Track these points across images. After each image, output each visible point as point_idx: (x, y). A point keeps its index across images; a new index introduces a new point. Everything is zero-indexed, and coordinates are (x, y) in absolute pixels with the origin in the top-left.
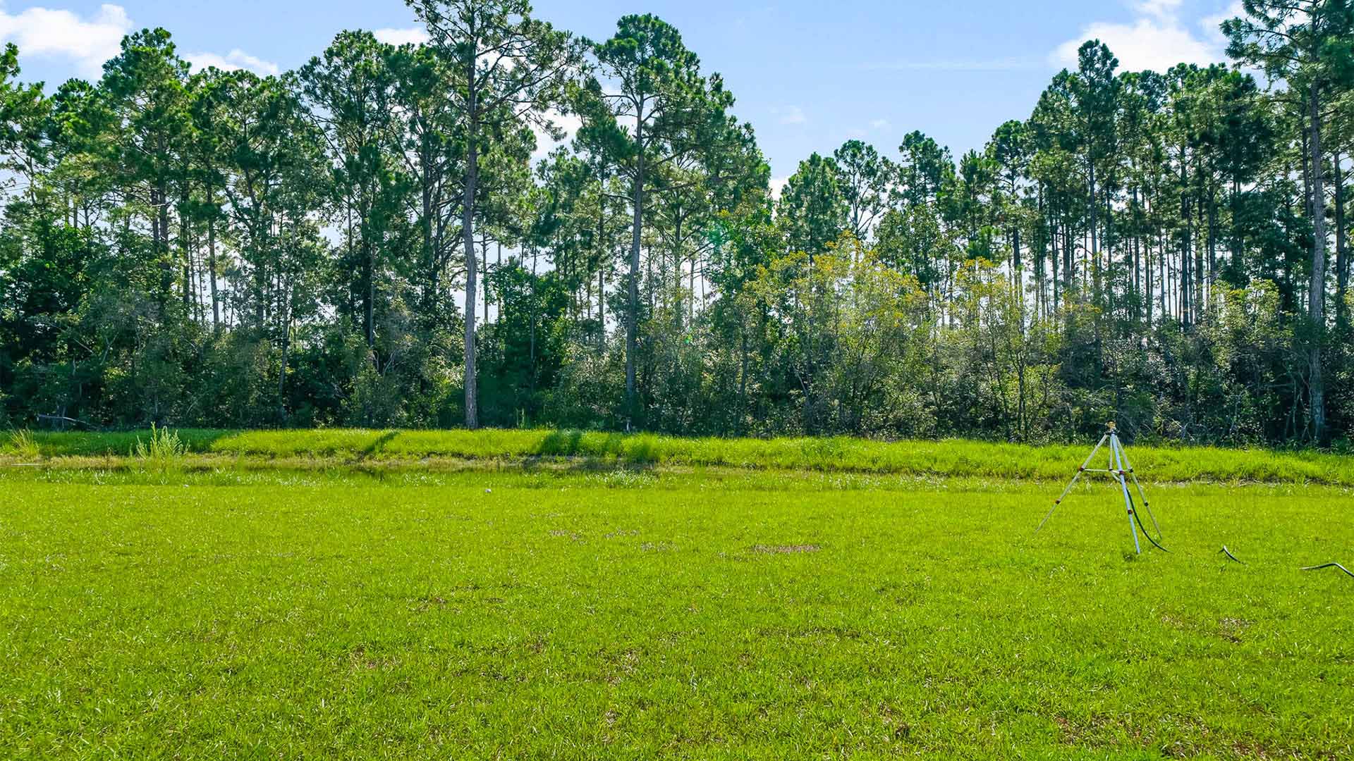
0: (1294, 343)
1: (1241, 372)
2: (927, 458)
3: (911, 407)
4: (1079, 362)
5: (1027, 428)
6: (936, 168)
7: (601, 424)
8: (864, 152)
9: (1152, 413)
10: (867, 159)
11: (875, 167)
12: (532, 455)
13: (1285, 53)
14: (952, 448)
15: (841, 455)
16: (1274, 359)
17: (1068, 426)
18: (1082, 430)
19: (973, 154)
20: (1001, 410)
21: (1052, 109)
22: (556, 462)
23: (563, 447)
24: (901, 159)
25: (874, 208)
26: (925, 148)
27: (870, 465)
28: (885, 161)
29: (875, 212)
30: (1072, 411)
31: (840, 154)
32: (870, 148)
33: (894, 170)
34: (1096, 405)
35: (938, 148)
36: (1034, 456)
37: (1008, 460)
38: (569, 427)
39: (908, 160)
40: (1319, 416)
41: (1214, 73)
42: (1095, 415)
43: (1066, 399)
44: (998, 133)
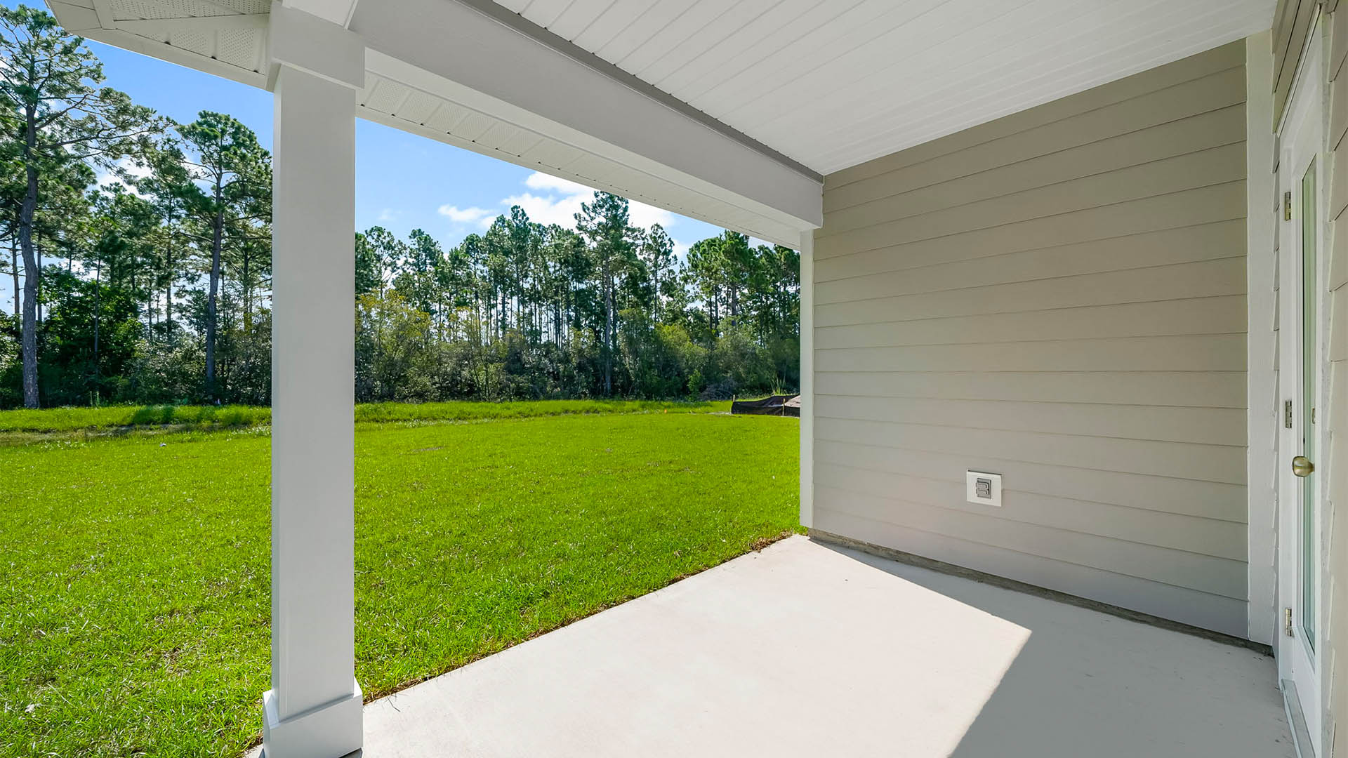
0: (600, 356)
1: (580, 367)
2: (442, 411)
3: (425, 385)
4: (513, 362)
5: (489, 395)
6: (433, 253)
7: (185, 400)
8: (386, 234)
9: (547, 386)
10: (388, 239)
11: (393, 245)
12: (122, 426)
13: (596, 232)
14: (453, 406)
15: (389, 413)
16: (592, 362)
17: (509, 393)
18: (516, 395)
19: (456, 249)
20: (476, 386)
21: (499, 235)
22: (151, 429)
23: (155, 418)
24: (411, 243)
25: (393, 269)
26: (426, 240)
27: (409, 417)
28: (400, 243)
29: (393, 271)
30: (511, 385)
31: (369, 233)
32: (389, 233)
33: (405, 249)
34: (522, 382)
35: (433, 241)
36: (496, 407)
37: (485, 410)
38: (161, 403)
39: (414, 244)
40: (608, 385)
41: (569, 233)
42: (522, 388)
43: (508, 380)
44: (467, 240)
